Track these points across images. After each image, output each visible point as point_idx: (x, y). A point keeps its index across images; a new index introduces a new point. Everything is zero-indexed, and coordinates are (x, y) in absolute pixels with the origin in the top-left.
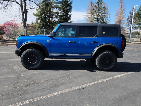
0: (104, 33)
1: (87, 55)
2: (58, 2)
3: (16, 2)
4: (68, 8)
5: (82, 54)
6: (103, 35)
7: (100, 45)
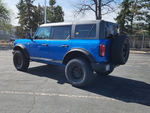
1: (58, 61)
3: (92, 9)
5: (54, 60)
7: (70, 50)
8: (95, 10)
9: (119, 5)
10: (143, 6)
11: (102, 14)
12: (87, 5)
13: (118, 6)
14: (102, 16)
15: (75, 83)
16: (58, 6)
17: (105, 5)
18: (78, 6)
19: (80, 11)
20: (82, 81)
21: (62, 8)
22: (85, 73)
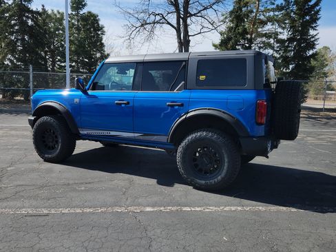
0: (202, 78)
1: (156, 137)
2: (274, 6)
3: (169, 23)
4: (308, 18)
5: (145, 135)
6: (200, 85)
7: (188, 113)
8: (176, 26)
9: (223, 15)
10: (270, 20)
11: (189, 34)
12: (158, 15)
13: (222, 18)
14: (190, 38)
15: (203, 182)
16: (89, 12)
17: (194, 15)
18: (136, 16)
19: (142, 25)
20: (219, 178)
21: (99, 17)
22: (226, 160)
